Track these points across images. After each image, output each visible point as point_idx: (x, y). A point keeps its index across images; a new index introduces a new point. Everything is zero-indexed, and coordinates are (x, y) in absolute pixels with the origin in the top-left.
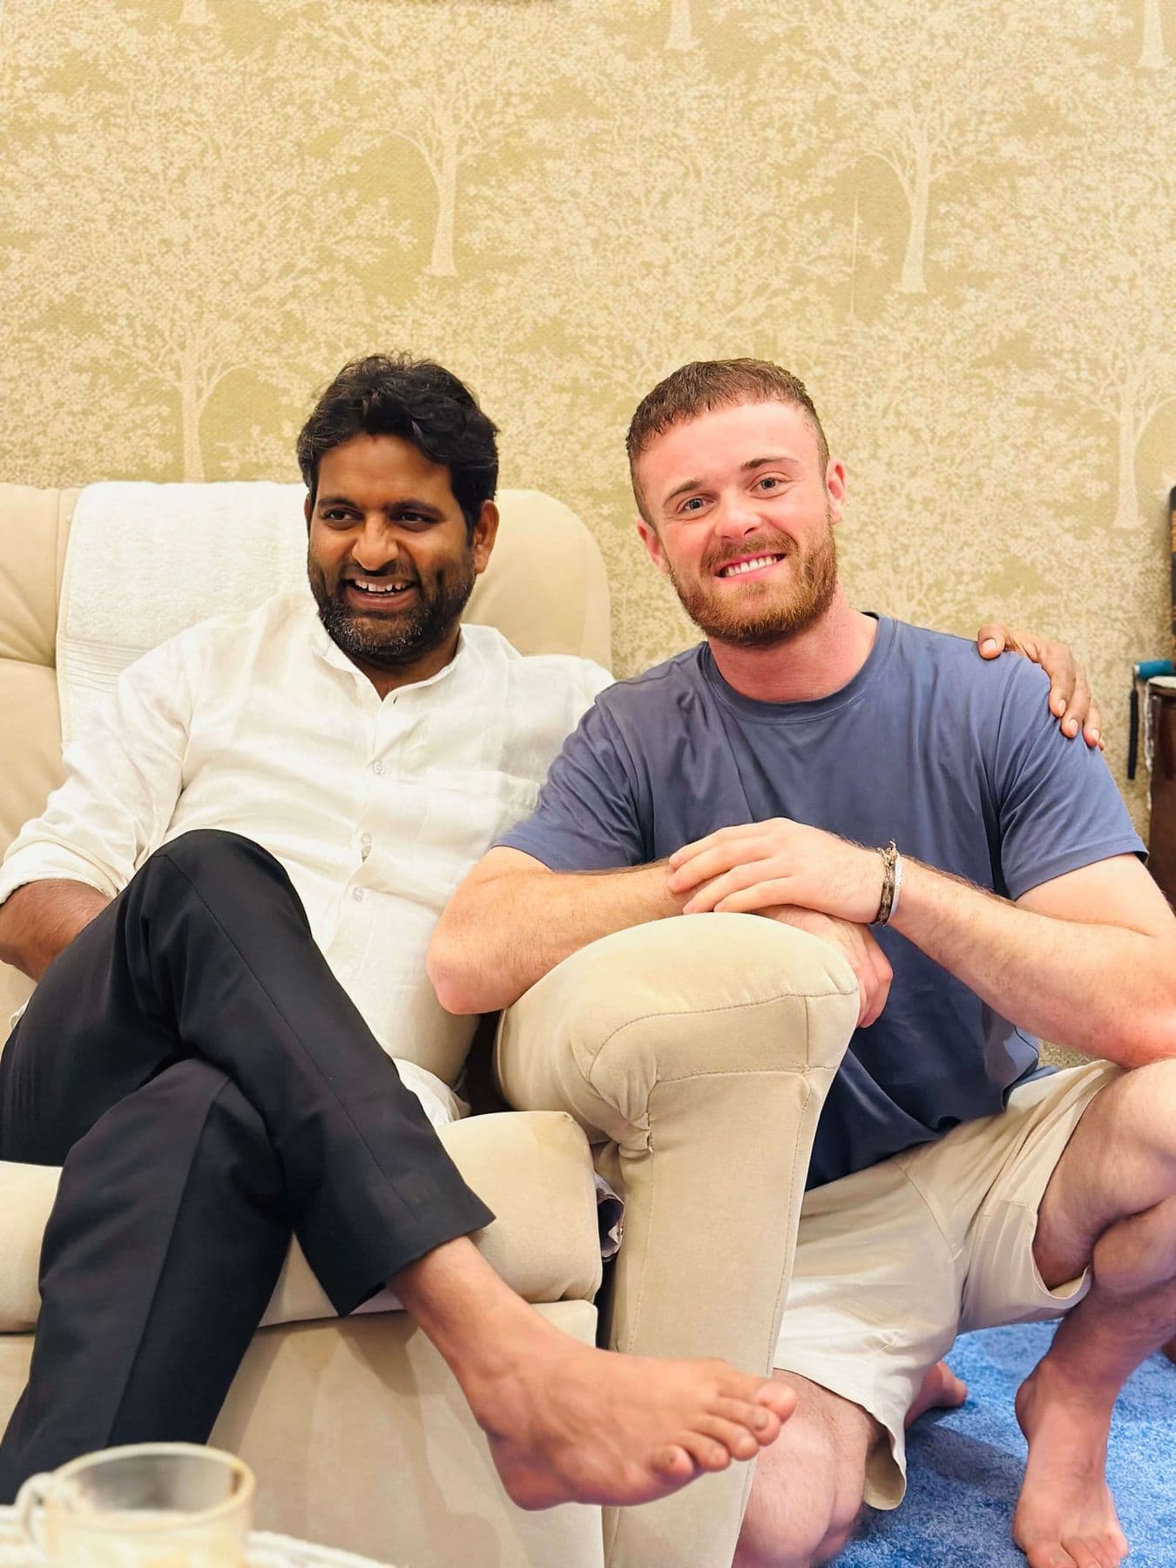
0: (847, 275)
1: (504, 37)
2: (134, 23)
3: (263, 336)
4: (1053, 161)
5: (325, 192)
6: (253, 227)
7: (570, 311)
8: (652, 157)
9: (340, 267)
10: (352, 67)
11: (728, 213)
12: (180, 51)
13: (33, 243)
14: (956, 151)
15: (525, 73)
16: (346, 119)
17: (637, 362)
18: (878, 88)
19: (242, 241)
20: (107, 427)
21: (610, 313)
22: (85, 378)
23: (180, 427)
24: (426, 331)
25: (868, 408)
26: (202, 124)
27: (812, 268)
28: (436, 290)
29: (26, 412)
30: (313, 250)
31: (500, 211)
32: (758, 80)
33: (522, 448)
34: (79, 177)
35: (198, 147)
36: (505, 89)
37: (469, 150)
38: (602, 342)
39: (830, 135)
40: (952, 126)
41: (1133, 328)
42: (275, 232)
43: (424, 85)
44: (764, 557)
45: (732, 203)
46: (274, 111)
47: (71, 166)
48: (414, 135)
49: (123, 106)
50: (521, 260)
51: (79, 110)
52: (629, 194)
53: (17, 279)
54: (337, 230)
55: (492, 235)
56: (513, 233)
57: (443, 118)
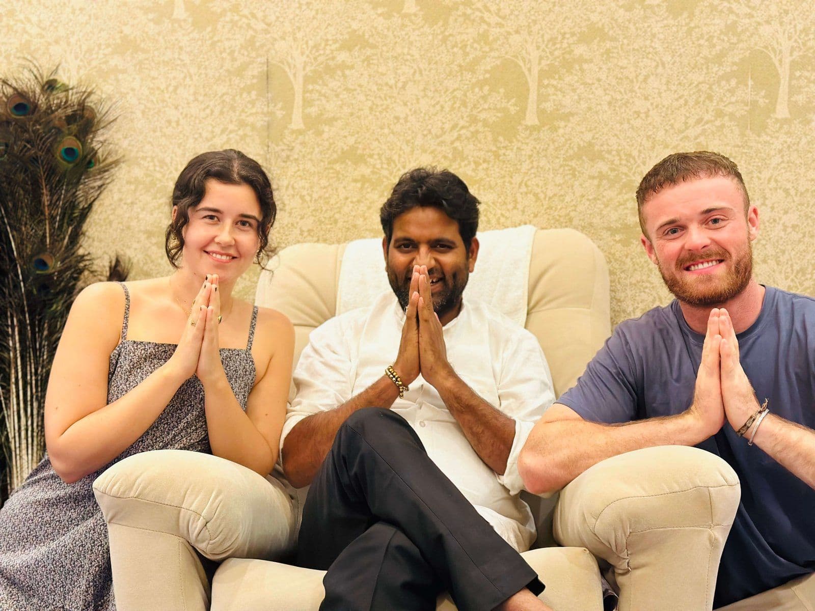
0: (746, 111)
1: (562, 6)
2: (380, 15)
3: (443, 159)
5: (473, 89)
6: (438, 107)
7: (597, 138)
8: (639, 58)
9: (480, 124)
10: (486, 27)
11: (680, 84)
12: (403, 26)
13: (335, 123)
14: (804, 44)
15: (572, 22)
16: (483, 52)
17: (632, 161)
18: (760, 15)
19: (432, 115)
20: (369, 208)
21: (618, 138)
22: (359, 185)
24: (523, 153)
25: (760, 179)
26: (413, 60)
27: (726, 109)
28: (528, 132)
29: (331, 203)
30: (467, 117)
31: (560, 91)
32: (694, 16)
33: (573, 208)
34: (355, 90)
35: (412, 71)
36: (562, 31)
37: (544, 62)
38: (614, 153)
39: (734, 40)
40: (801, 31)
42: (449, 109)
43: (522, 32)
44: (712, 261)
45: (682, 78)
47: (352, 85)
48: (516, 57)
49: (376, 54)
50: (572, 114)
51: (355, 58)
52: (627, 78)
53: (327, 140)
54: (479, 106)
55: (556, 103)
56: (567, 101)
57: (531, 48)
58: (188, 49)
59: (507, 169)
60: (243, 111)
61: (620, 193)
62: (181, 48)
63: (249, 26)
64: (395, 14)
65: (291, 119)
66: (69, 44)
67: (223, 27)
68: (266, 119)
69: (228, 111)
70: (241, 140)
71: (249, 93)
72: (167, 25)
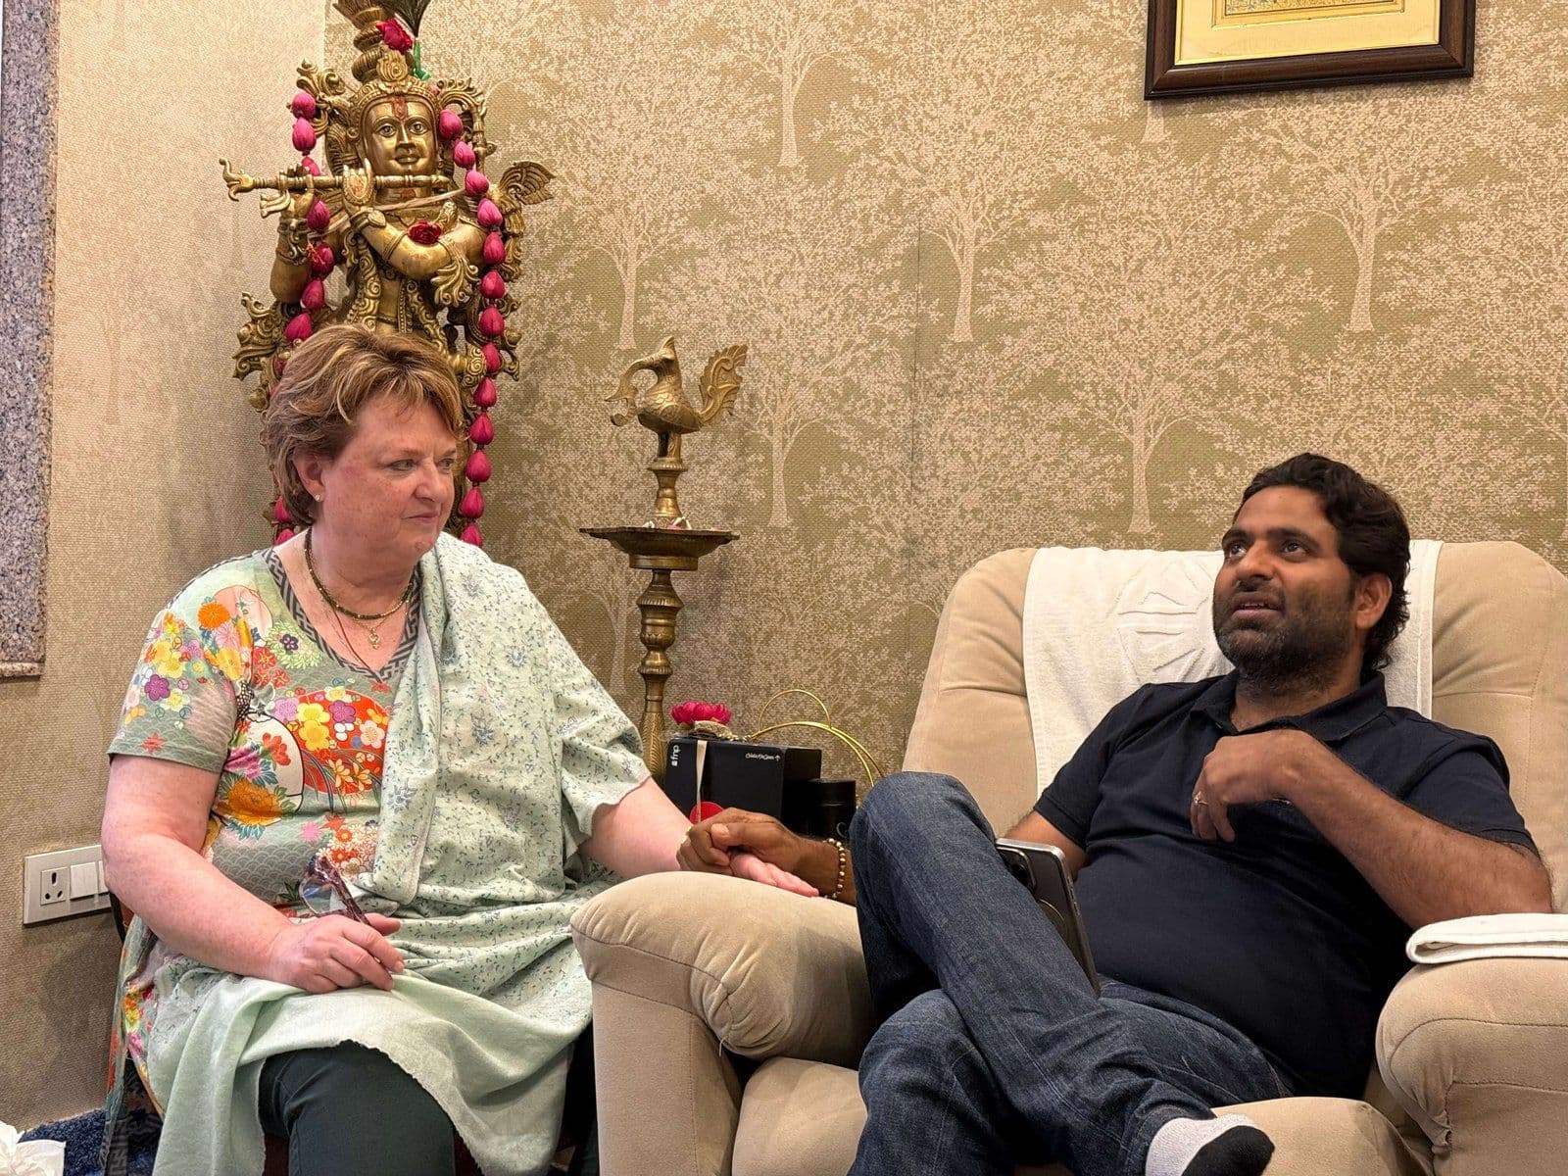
1: (1422, 121)
2: (1105, 148)
3: (1201, 392)
5: (1258, 270)
6: (1196, 303)
7: (1480, 355)
9: (1268, 331)
10: (1284, 162)
12: (1142, 165)
13: (1022, 330)
15: (1441, 149)
16: (1278, 206)
17: (1546, 398)
19: (1186, 316)
20: (1073, 474)
21: (1520, 354)
22: (1058, 435)
23: (1131, 472)
24: (1344, 380)
26: (1157, 223)
28: (1354, 344)
29: (1012, 464)
30: (1245, 319)
31: (1415, 271)
33: (1433, 480)
34: (1058, 275)
35: (1154, 241)
36: (1422, 165)
37: (1386, 221)
38: (1511, 381)
42: (1214, 305)
43: (1348, 170)
46: (1217, 206)
47: (1053, 267)
49: (1095, 215)
50: (1434, 313)
51: (1060, 222)
52: (1540, 246)
53: (1009, 359)
54: (1268, 299)
55: (1407, 292)
56: (1427, 289)
57: (1363, 195)
58: (800, 216)
59: (1314, 410)
60: (878, 313)
61: (1521, 454)
62: (788, 213)
63: (893, 174)
64: (1130, 146)
65: (952, 325)
66: (627, 211)
67: (854, 177)
68: (914, 326)
69: (855, 314)
70: (873, 360)
71: (889, 284)
72: (770, 177)
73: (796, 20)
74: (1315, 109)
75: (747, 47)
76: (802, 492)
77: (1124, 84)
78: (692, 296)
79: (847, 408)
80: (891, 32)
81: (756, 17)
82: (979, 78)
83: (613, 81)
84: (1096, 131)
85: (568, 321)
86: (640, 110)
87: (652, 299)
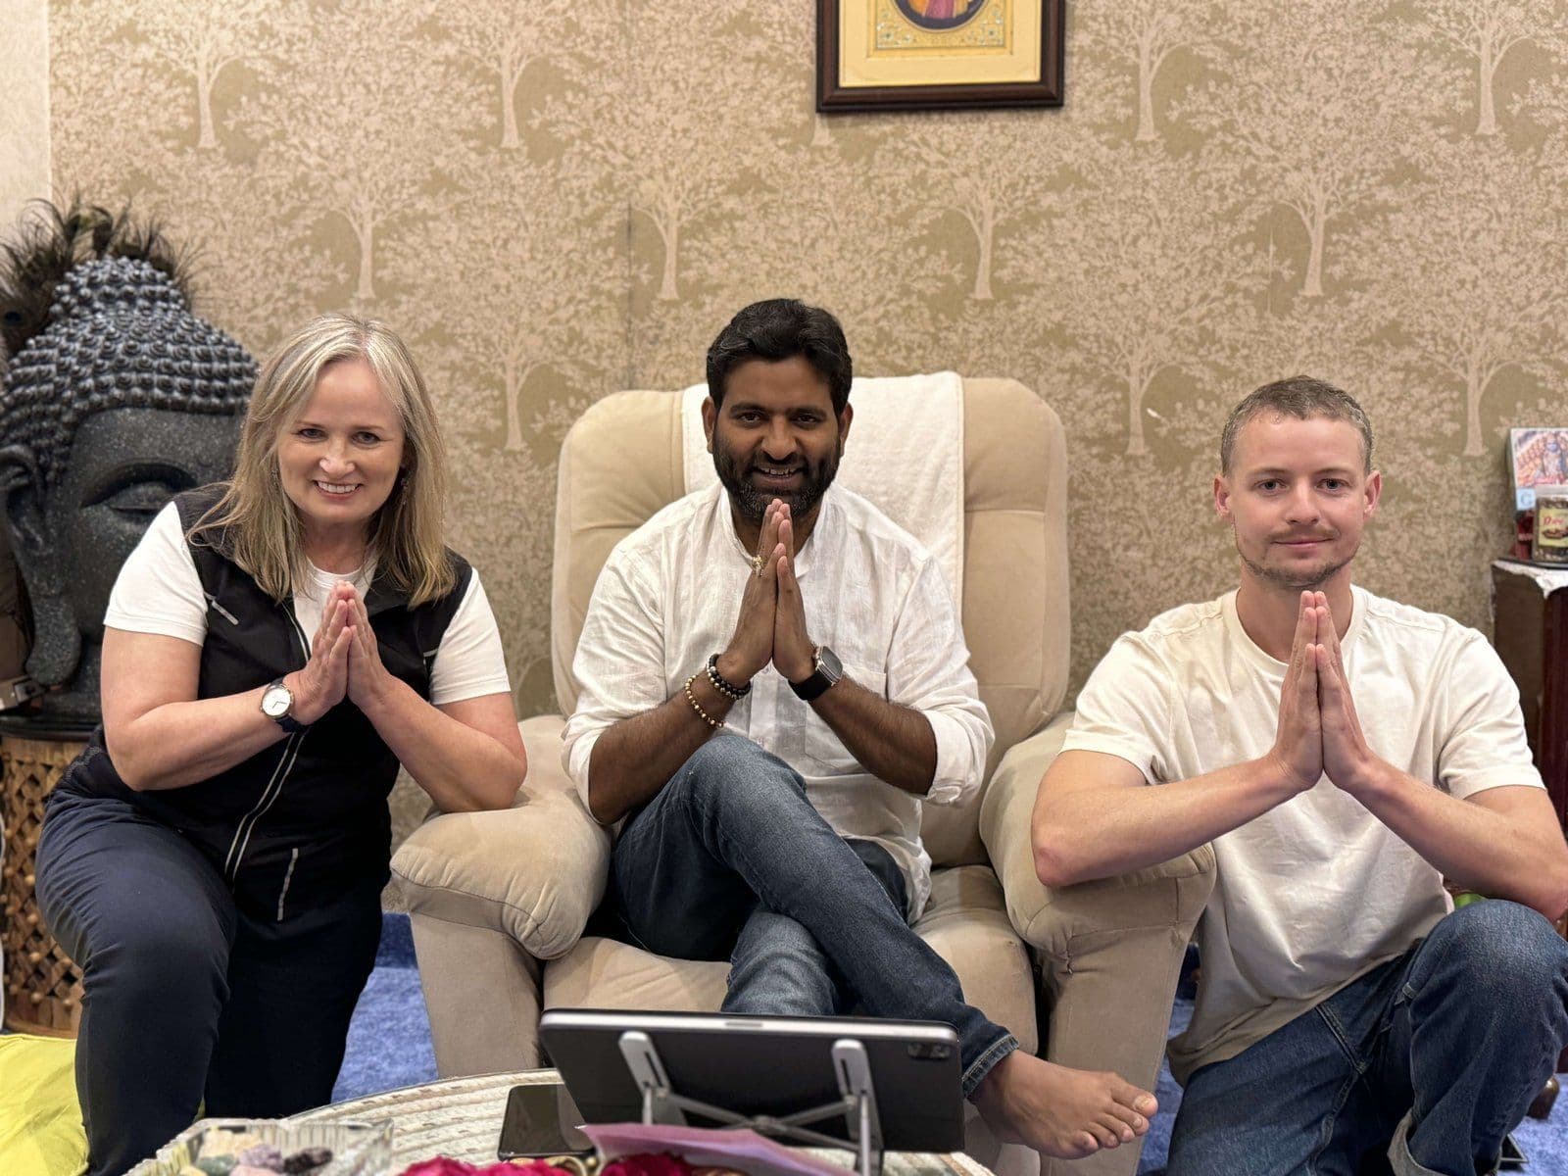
0: (1265, 285)
1: (1024, 141)
2: (781, 148)
4: (1415, 202)
5: (905, 250)
6: (858, 274)
7: (1069, 319)
8: (1127, 213)
9: (915, 297)
11: (1179, 248)
12: (812, 164)
14: (1344, 198)
15: (1039, 162)
16: (919, 200)
17: (1115, 350)
18: (1287, 158)
21: (1097, 319)
24: (971, 336)
26: (826, 209)
27: (1240, 282)
28: (978, 308)
30: (897, 287)
31: (1022, 254)
32: (1201, 157)
34: (748, 248)
35: (823, 224)
36: (1026, 174)
37: (1000, 216)
38: (1091, 338)
39: (1253, 191)
40: (1340, 181)
41: (1475, 316)
42: (872, 276)
43: (971, 175)
45: (1182, 241)
46: (872, 198)
47: (743, 241)
48: (964, 208)
49: (776, 201)
50: (1036, 286)
51: (748, 205)
52: (1110, 239)
53: (710, 315)
54: (913, 272)
55: (1016, 270)
56: (1030, 268)
57: (984, 196)
58: (523, 190)
60: (596, 274)
61: (1099, 392)
62: (513, 188)
63: (605, 159)
64: (802, 147)
65: (660, 285)
66: (360, 179)
67: (570, 160)
68: (628, 285)
69: (576, 275)
70: (593, 313)
71: (605, 250)
72: (494, 156)
73: (512, 24)
74: (946, 127)
75: (467, 43)
76: (534, 421)
77: (796, 97)
78: (427, 254)
79: (571, 351)
80: (598, 40)
81: (475, 18)
82: (675, 84)
83: (341, 64)
84: (775, 134)
85: (308, 272)
86: (369, 91)
87: (389, 255)
